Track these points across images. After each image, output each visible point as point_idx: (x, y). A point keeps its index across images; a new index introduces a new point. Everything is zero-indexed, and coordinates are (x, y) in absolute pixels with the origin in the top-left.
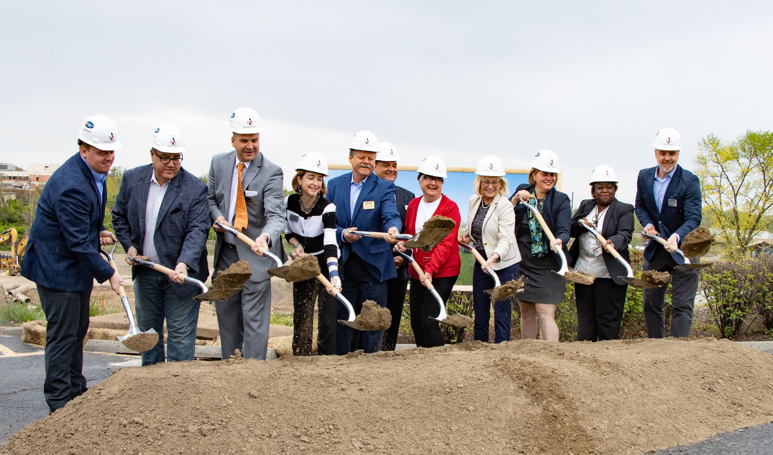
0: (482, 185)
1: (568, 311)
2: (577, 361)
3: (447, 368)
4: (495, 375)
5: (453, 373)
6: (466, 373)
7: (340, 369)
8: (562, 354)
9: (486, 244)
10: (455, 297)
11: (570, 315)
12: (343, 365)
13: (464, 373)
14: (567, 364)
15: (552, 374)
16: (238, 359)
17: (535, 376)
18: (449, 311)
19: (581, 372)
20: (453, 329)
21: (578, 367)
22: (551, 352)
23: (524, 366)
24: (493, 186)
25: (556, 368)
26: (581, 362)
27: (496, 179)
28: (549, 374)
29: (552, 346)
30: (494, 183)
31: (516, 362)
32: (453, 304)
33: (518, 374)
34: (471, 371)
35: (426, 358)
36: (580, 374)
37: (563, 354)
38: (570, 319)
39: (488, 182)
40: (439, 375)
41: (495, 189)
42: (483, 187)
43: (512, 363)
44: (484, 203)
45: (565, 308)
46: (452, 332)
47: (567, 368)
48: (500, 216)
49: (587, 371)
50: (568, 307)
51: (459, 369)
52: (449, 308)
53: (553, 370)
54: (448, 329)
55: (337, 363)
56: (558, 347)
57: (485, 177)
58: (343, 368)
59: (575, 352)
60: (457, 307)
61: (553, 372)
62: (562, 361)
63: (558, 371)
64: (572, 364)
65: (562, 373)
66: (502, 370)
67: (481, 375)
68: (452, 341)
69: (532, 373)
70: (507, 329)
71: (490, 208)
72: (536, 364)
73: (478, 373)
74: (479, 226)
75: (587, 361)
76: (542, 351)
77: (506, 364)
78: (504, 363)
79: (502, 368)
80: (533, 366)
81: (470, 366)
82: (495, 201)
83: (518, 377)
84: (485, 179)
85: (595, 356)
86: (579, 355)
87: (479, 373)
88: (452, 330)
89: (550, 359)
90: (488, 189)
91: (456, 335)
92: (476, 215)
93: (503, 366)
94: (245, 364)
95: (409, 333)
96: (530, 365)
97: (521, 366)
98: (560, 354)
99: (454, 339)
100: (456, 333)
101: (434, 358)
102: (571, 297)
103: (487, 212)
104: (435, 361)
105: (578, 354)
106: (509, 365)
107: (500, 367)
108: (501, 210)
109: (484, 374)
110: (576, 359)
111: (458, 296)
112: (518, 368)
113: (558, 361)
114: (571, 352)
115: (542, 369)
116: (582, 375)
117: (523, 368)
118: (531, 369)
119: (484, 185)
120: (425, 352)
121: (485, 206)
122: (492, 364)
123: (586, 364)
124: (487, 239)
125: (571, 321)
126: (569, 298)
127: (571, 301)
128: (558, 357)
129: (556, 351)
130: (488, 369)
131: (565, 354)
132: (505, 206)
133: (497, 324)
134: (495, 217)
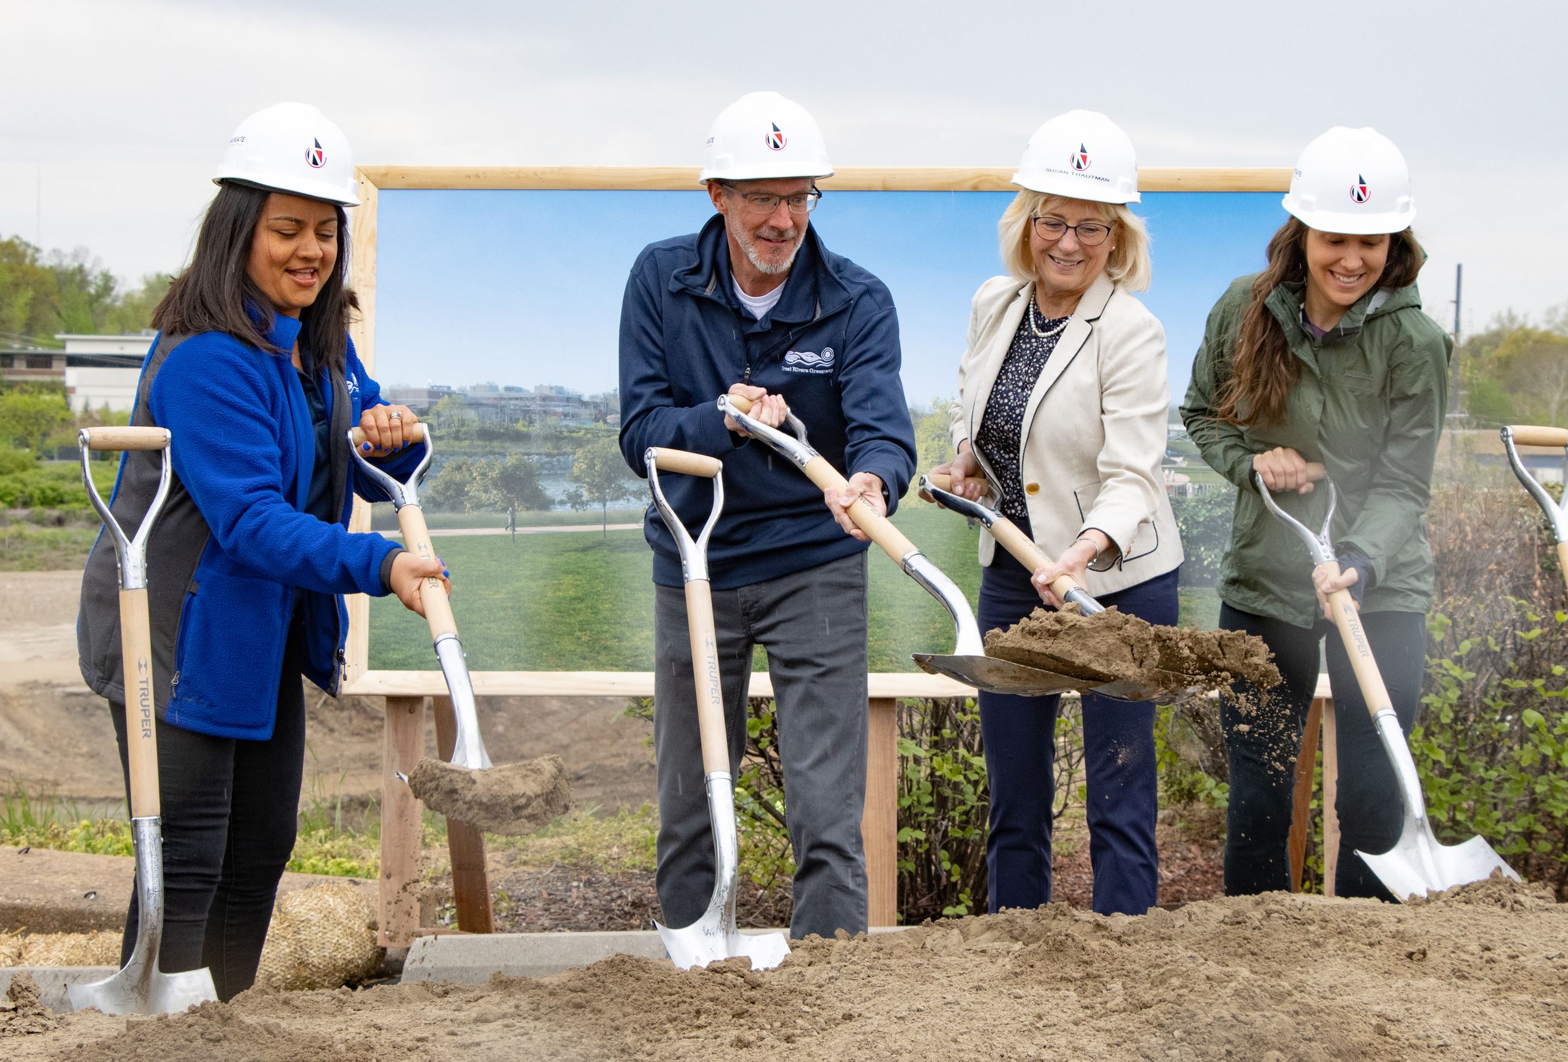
0: (1033, 232)
1: (1446, 774)
2: (1483, 985)
3: (929, 1020)
4: (1133, 1046)
5: (955, 1041)
6: (1012, 1039)
7: (476, 1038)
8: (1415, 957)
9: (1034, 488)
10: (956, 726)
11: (1453, 793)
12: (487, 1021)
13: (999, 1042)
14: (1442, 997)
15: (1377, 1041)
16: (24, 1016)
17: (1302, 1048)
18: (933, 783)
19: (1504, 1032)
20: (952, 862)
21: (1489, 1011)
22: (1371, 945)
23: (1256, 1007)
24: (1080, 243)
25: (1392, 1015)
26: (1503, 987)
27: (1095, 215)
28: (1364, 1038)
29: (1372, 923)
30: (1083, 228)
31: (1222, 992)
32: (949, 754)
33: (1229, 1042)
34: (1028, 1032)
35: (838, 983)
36: (1500, 1038)
37: (1424, 953)
38: (1454, 808)
39: (1058, 223)
40: (897, 1052)
41: (1087, 256)
42: (1036, 243)
43: (1203, 994)
44: (1038, 314)
45: (1429, 763)
46: (949, 873)
47: (1441, 1013)
48: (1110, 374)
49: (1531, 1025)
50: (1441, 756)
51: (981, 1024)
52: (933, 770)
53: (1381, 1021)
54: (929, 861)
55: (461, 1015)
56: (1401, 927)
57: (1049, 198)
58: (486, 1033)
59: (1474, 947)
60: (968, 766)
61: (1382, 1031)
62: (1420, 984)
63: (1402, 1027)
64: (1463, 995)
65: (1421, 1033)
66: (1161, 1026)
67: (1075, 1049)
68: (948, 910)
69: (1289, 1036)
70: (1145, 848)
71: (1063, 335)
72: (1308, 1000)
73: (1061, 1041)
74: (1012, 409)
75: (1528, 984)
76: (1331, 945)
77: (1179, 1000)
78: (1171, 996)
79: (1162, 1018)
80: (1295, 1007)
81: (1026, 1010)
82: (1087, 308)
83: (1229, 1053)
84: (1050, 207)
85: (1562, 962)
86: (1492, 961)
87: (1063, 1042)
88: (946, 865)
89: (1366, 977)
90: (1055, 253)
91: (965, 884)
92: (1005, 362)
93: (1163, 1006)
94: (58, 1033)
95: (764, 882)
96: (1279, 1002)
97: (1242, 1008)
98: (1410, 956)
99: (959, 902)
100: (965, 878)
101: (874, 981)
102: (1456, 713)
103: (1050, 350)
104: (878, 993)
105: (1487, 955)
106: (1194, 1002)
107: (1151, 1011)
108: (1118, 347)
109: (1085, 1041)
110: (1480, 974)
111: (969, 717)
112: (1228, 1017)
113: (1401, 983)
114: (1457, 947)
115: (1333, 1019)
116: (1506, 1045)
117: (1254, 1015)
118: (1286, 1018)
119: (1040, 235)
120: (833, 959)
121: (1044, 328)
122: (1119, 999)
123: (1526, 997)
124: (1040, 466)
125: (1460, 817)
126: (1447, 718)
127: (1456, 733)
128: (1400, 970)
129: (1391, 941)
130: (1101, 1023)
131: (1429, 954)
132: (1131, 335)
133: (1099, 831)
134: (1084, 374)
